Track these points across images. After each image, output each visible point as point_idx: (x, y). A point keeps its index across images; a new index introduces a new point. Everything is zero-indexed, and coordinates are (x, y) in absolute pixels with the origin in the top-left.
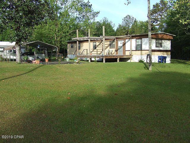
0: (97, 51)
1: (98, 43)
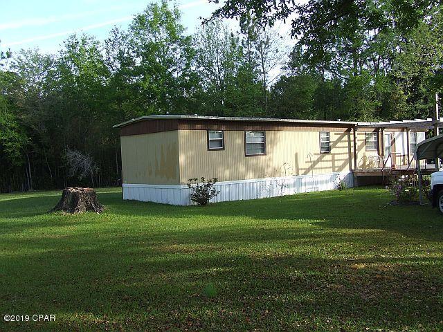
0: (333, 160)
1: (335, 134)
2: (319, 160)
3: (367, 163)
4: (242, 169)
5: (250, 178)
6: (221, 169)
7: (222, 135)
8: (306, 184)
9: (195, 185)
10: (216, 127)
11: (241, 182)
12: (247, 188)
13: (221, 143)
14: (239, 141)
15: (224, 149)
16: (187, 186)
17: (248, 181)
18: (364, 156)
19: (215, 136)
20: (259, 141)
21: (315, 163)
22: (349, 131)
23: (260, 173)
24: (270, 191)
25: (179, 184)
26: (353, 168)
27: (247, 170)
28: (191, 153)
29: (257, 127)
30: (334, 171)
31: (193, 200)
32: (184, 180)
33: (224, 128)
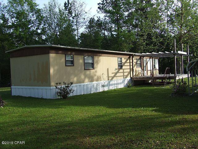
0: (124, 72)
1: (124, 59)
2: (118, 72)
3: (137, 74)
4: (83, 77)
5: (87, 82)
6: (72, 77)
7: (73, 58)
8: (112, 85)
9: (59, 87)
10: (69, 53)
11: (83, 84)
12: (85, 87)
13: (72, 62)
14: (81, 61)
15: (74, 66)
16: (55, 87)
17: (86, 84)
18: (136, 71)
19: (69, 58)
20: (91, 61)
21: (116, 73)
22: (130, 57)
23: (91, 79)
24: (96, 89)
25: (50, 86)
26: (132, 76)
27: (85, 78)
28: (56, 68)
29: (90, 54)
30: (124, 78)
31: (59, 96)
32: (53, 84)
33: (74, 53)
